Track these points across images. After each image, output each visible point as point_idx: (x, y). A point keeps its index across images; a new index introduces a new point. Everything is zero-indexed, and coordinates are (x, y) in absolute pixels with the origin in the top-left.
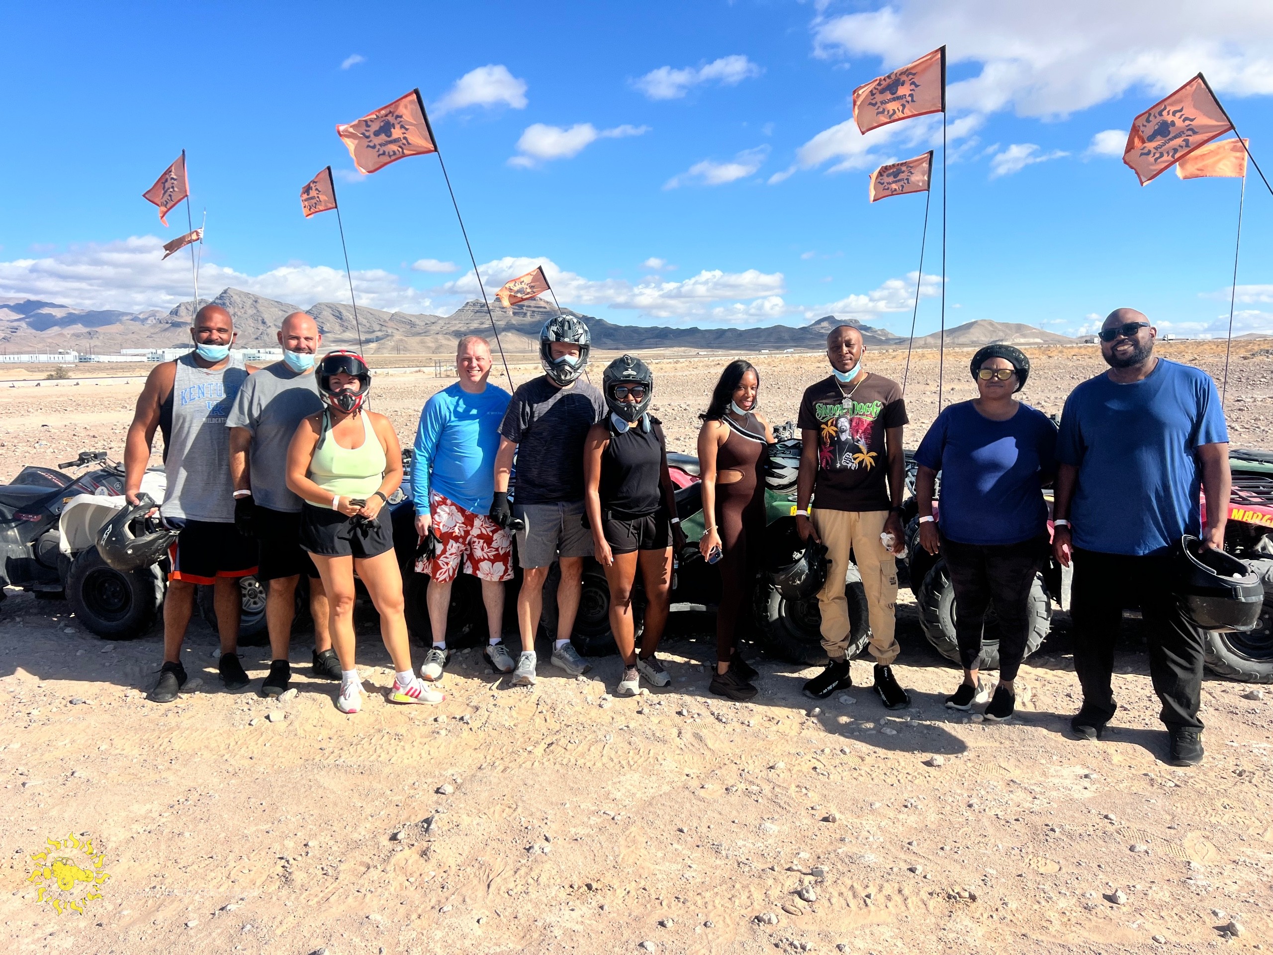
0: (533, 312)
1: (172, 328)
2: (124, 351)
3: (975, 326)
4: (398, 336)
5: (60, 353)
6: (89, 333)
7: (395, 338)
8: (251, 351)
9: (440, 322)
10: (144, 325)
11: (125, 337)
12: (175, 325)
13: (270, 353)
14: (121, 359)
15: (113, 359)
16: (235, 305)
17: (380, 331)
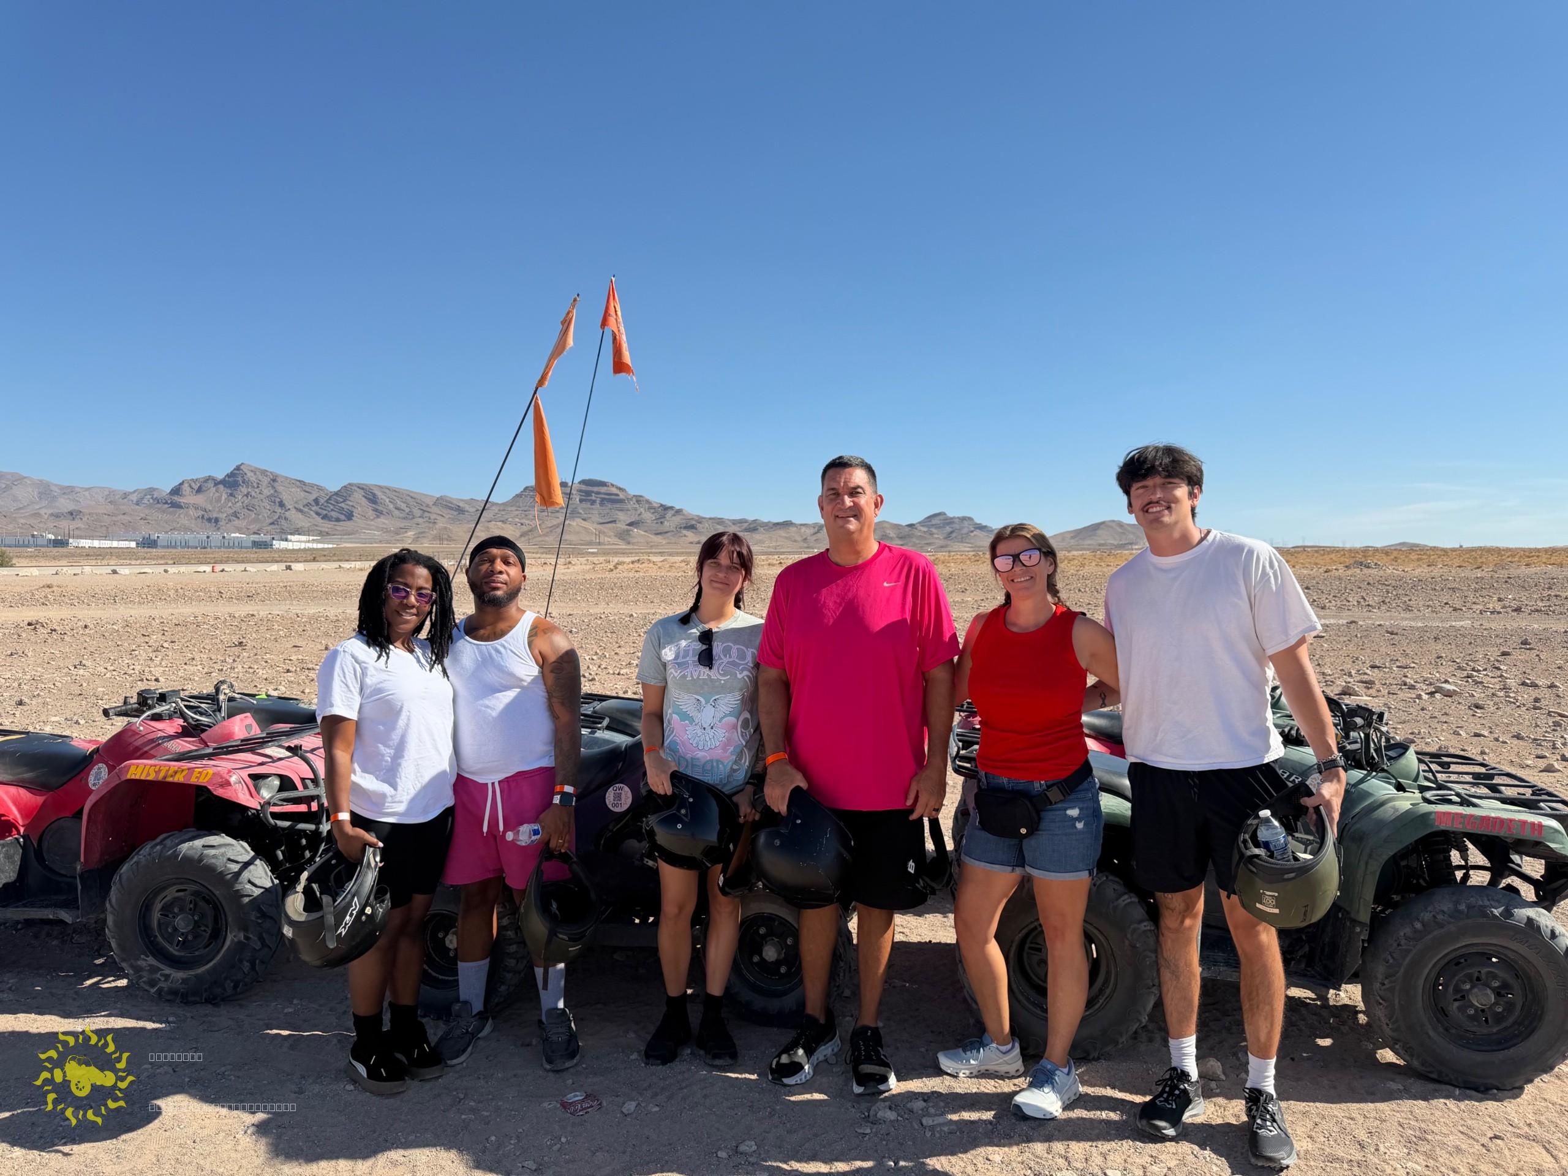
0: (603, 500)
1: (171, 509)
2: (111, 535)
3: (1102, 526)
4: (441, 523)
5: (34, 536)
6: (71, 513)
7: (437, 526)
8: (262, 537)
9: (493, 508)
10: (138, 505)
11: (114, 518)
12: (176, 505)
13: (286, 540)
14: (105, 544)
15: (96, 543)
16: (248, 484)
17: (422, 517)
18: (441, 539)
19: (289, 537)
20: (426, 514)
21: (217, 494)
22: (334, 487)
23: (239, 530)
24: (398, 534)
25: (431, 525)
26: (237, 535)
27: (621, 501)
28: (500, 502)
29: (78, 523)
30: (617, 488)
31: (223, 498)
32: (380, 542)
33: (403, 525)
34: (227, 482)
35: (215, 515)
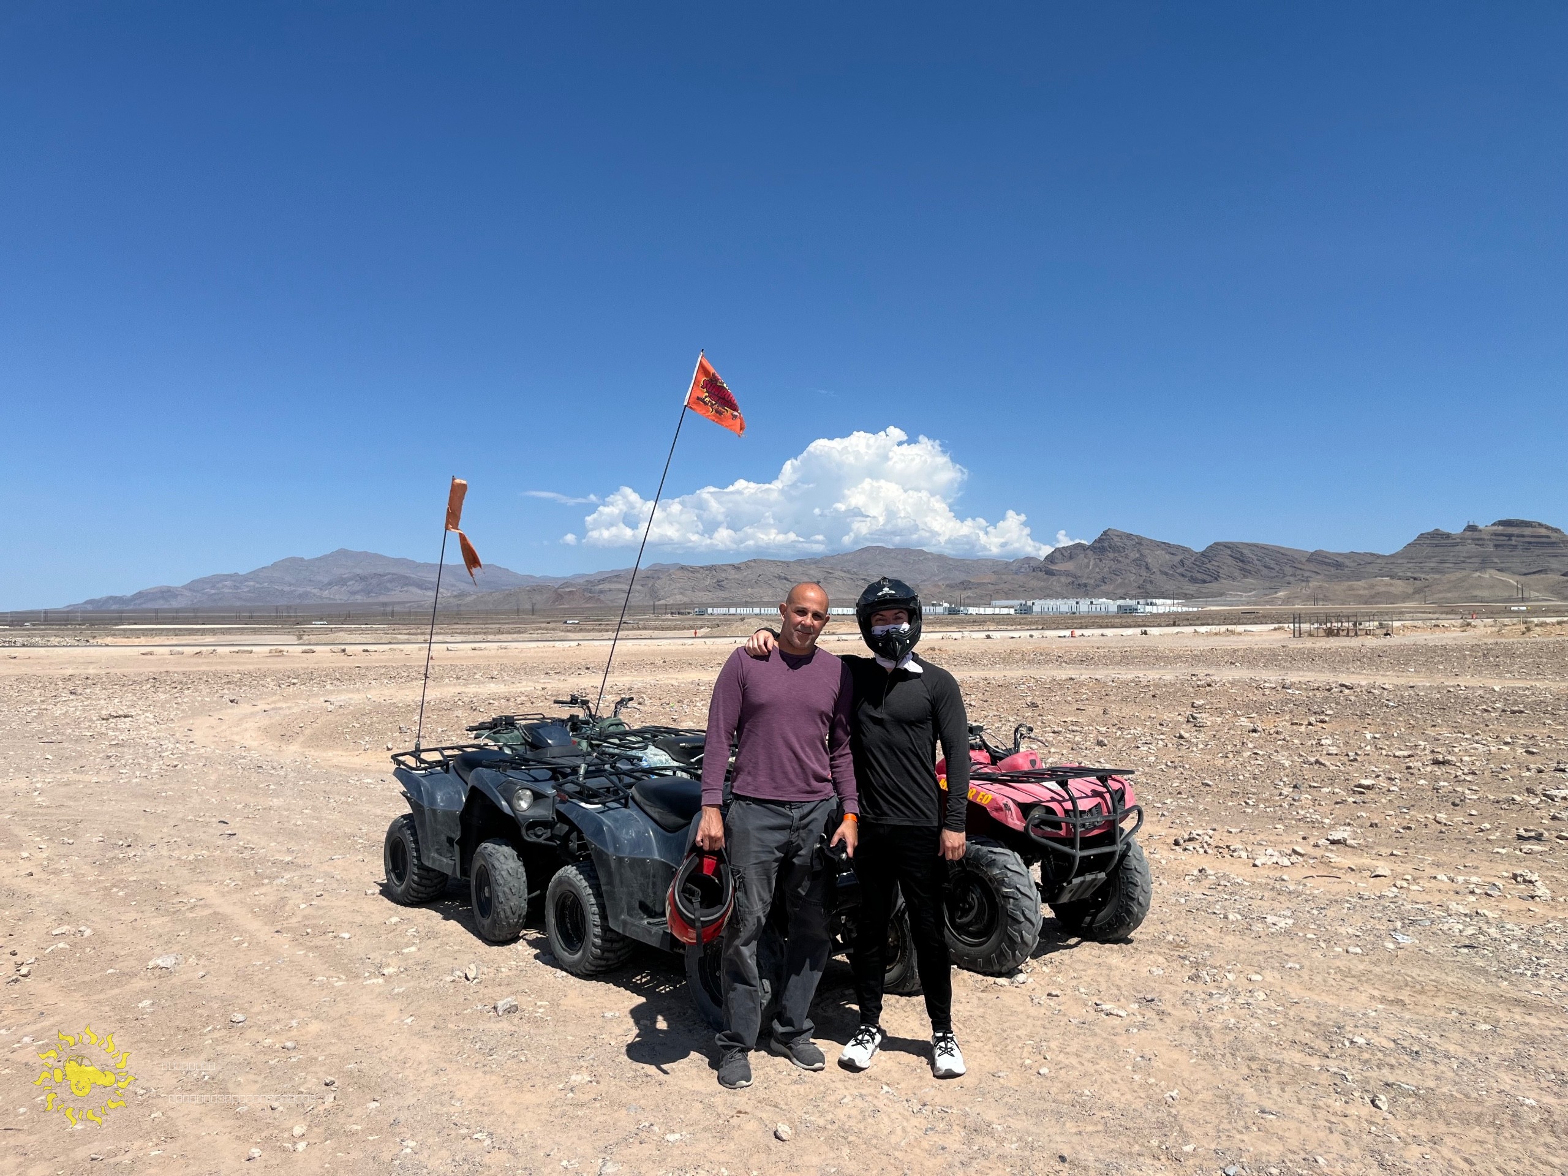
0: (1527, 544)
1: (1046, 576)
2: (993, 603)
4: (1317, 582)
5: (933, 605)
6: (962, 583)
7: (1313, 584)
8: (1129, 602)
9: (1379, 561)
10: (1016, 574)
11: (997, 587)
12: (1050, 573)
13: (1151, 604)
14: (989, 611)
15: (982, 611)
16: (1115, 549)
17: (1294, 575)
18: (1316, 600)
19: (1154, 601)
20: (1299, 572)
21: (1086, 561)
22: (1199, 547)
23: (1107, 595)
24: (1267, 595)
25: (1304, 584)
26: (1104, 600)
27: (1553, 544)
28: (1387, 554)
29: (969, 593)
30: (1547, 528)
31: (1091, 564)
32: (1248, 604)
33: (1273, 584)
34: (1095, 548)
35: (1084, 581)
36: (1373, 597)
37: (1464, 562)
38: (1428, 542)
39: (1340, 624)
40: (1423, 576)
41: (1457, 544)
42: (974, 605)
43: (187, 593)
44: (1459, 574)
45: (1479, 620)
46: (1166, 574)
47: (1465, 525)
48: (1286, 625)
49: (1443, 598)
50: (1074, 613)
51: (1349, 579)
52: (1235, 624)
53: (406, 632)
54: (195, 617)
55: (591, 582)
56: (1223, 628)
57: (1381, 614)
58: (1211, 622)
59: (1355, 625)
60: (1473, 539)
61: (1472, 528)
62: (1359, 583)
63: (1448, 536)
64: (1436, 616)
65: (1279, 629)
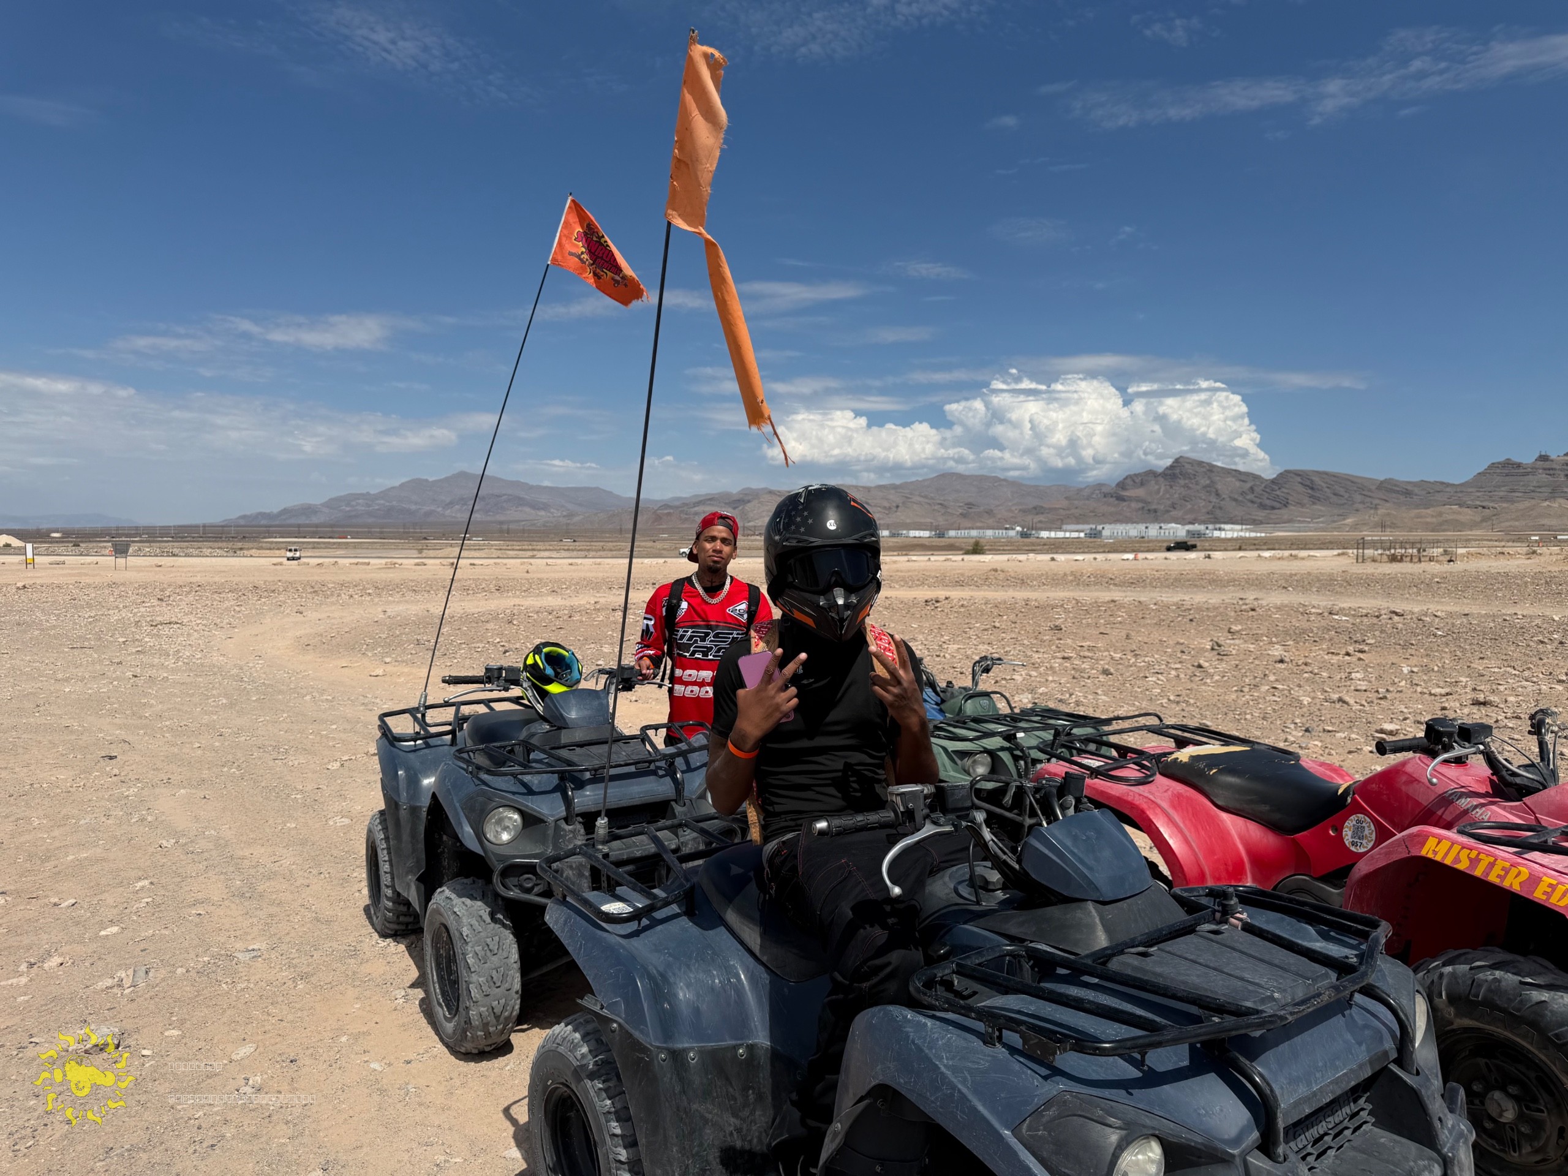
1: (1116, 502)
2: (1064, 527)
4: (1385, 509)
5: (1006, 529)
6: (1035, 508)
7: (1381, 511)
8: (1197, 527)
9: (1448, 489)
10: (1088, 499)
11: (1068, 512)
12: (1120, 499)
13: (1220, 529)
14: (1060, 534)
15: (1053, 534)
16: (1185, 475)
17: (1363, 503)
18: (1383, 526)
19: (1223, 526)
20: (1368, 500)
21: (1157, 487)
23: (1176, 521)
24: (1334, 522)
25: (1372, 511)
26: (1173, 525)
28: (1457, 482)
29: (1041, 518)
31: (1162, 490)
32: (1316, 530)
33: (1342, 511)
34: (1166, 475)
35: (1154, 507)
36: (1441, 524)
37: (1533, 491)
38: (1498, 471)
39: (1403, 551)
40: (1491, 504)
41: (1527, 474)
42: (1045, 529)
43: (326, 510)
44: (1527, 504)
45: (1544, 548)
46: (1235, 500)
47: (1537, 455)
48: (1350, 551)
49: (1511, 526)
50: (1143, 537)
51: (1417, 507)
52: (1302, 549)
53: (518, 548)
54: (333, 532)
55: (687, 505)
56: (1287, 553)
57: (1448, 540)
58: (1277, 547)
59: (1419, 551)
60: (1545, 469)
61: (1543, 458)
62: (1429, 511)
63: (1519, 465)
64: (1503, 544)
65: (1343, 554)
